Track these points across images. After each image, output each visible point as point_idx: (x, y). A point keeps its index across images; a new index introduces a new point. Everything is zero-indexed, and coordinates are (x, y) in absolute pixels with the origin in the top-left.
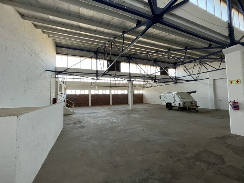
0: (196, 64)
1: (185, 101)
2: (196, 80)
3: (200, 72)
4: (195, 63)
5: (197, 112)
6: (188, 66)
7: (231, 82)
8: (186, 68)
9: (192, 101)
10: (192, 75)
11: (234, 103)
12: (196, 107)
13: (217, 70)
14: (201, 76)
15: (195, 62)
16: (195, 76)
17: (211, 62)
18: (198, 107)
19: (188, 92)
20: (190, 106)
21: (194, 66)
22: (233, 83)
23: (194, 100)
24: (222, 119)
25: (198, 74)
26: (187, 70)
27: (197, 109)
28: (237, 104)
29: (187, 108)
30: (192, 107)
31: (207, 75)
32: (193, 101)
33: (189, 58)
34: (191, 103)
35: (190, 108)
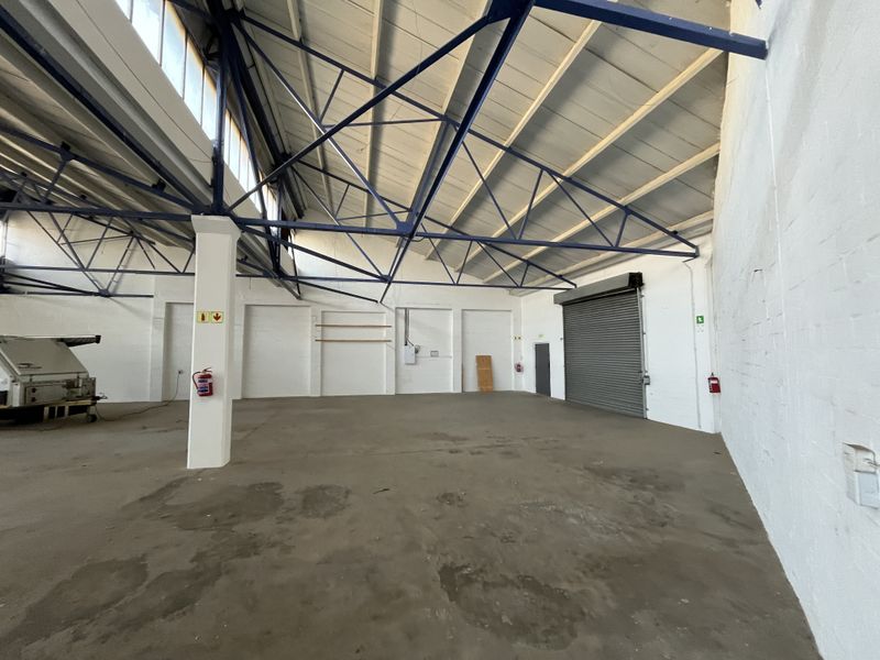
0: (110, 234)
1: (35, 379)
2: (104, 294)
3: (126, 266)
4: (108, 227)
5: (93, 419)
6: (79, 230)
7: (203, 318)
8: (66, 238)
9: (74, 376)
10: (87, 270)
11: (202, 377)
12: (88, 402)
13: (179, 273)
14: (129, 283)
15: (106, 223)
16: (104, 280)
17: (168, 244)
18: (99, 398)
19: (62, 340)
20: (64, 398)
21: (101, 240)
22: (207, 319)
23: (85, 372)
24: (177, 429)
25: (118, 274)
26: (69, 244)
27: (92, 410)
28: (209, 381)
29: (47, 409)
30: (72, 403)
31: (149, 284)
32: (82, 376)
33: (83, 197)
34: (70, 385)
35: (62, 410)
